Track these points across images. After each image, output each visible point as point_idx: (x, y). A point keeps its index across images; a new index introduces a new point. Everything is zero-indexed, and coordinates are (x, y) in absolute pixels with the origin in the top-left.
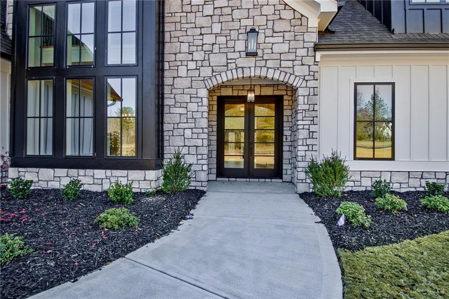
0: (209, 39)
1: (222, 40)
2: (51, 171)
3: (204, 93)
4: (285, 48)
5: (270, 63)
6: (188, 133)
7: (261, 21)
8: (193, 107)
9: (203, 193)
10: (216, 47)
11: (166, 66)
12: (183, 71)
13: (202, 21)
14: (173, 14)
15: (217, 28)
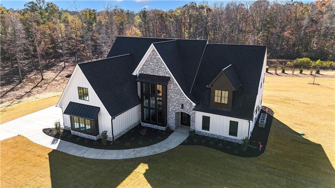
0: (175, 104)
1: (177, 104)
2: (148, 124)
3: (174, 113)
4: (188, 108)
5: (186, 110)
6: (171, 120)
7: (184, 102)
8: (172, 115)
9: (174, 131)
10: (176, 106)
11: (168, 107)
12: (170, 109)
13: (174, 100)
14: (169, 98)
15: (176, 102)
